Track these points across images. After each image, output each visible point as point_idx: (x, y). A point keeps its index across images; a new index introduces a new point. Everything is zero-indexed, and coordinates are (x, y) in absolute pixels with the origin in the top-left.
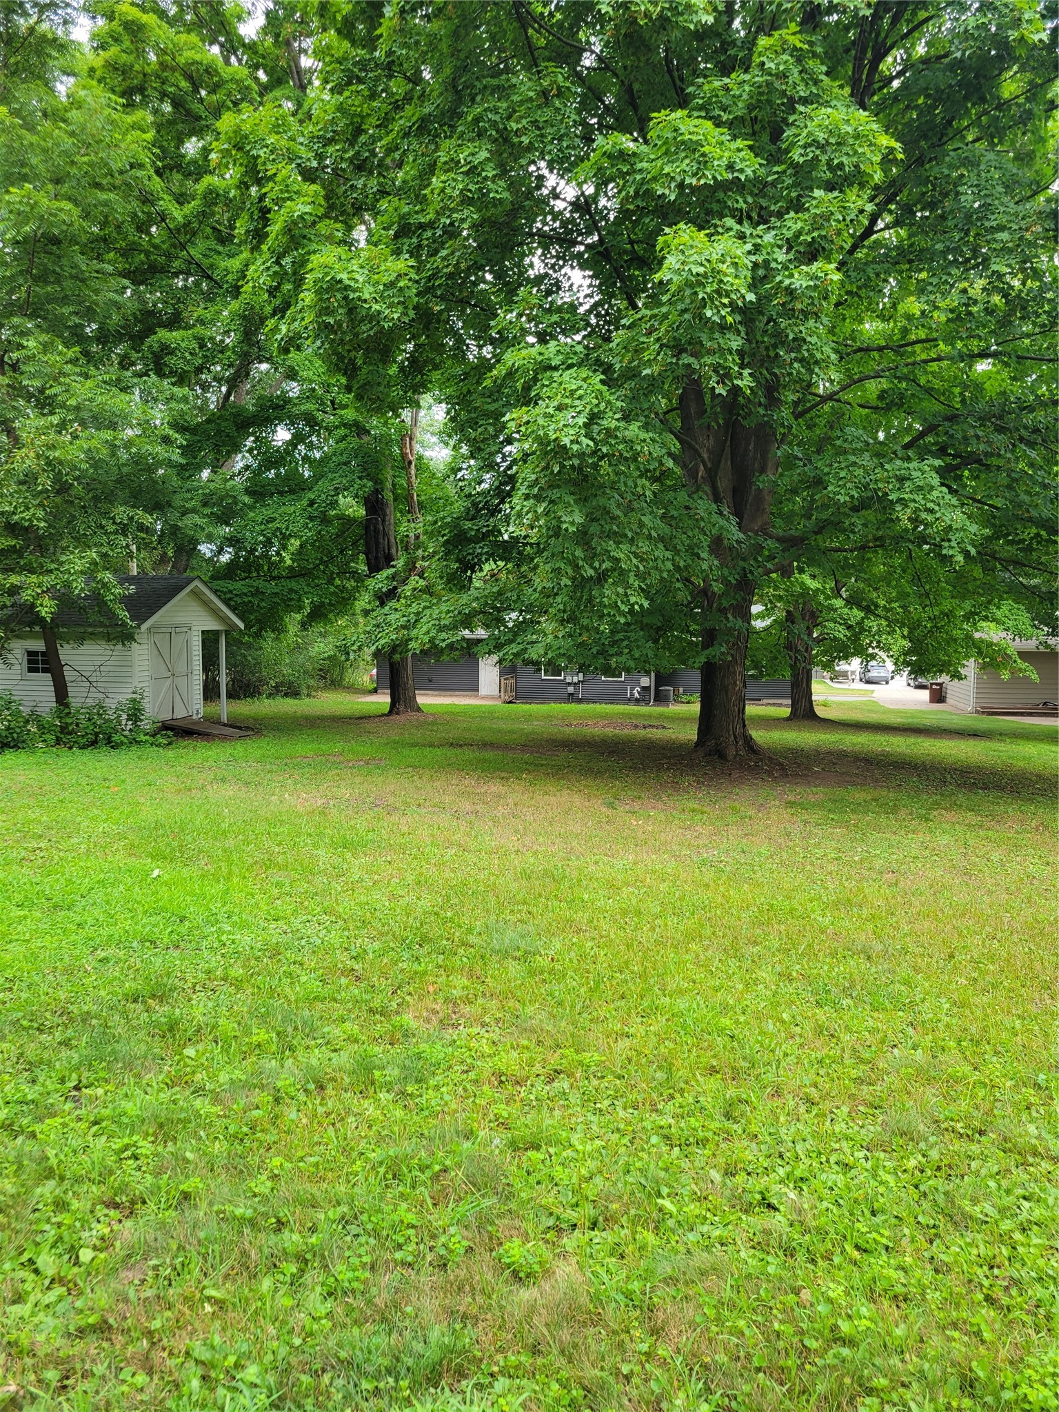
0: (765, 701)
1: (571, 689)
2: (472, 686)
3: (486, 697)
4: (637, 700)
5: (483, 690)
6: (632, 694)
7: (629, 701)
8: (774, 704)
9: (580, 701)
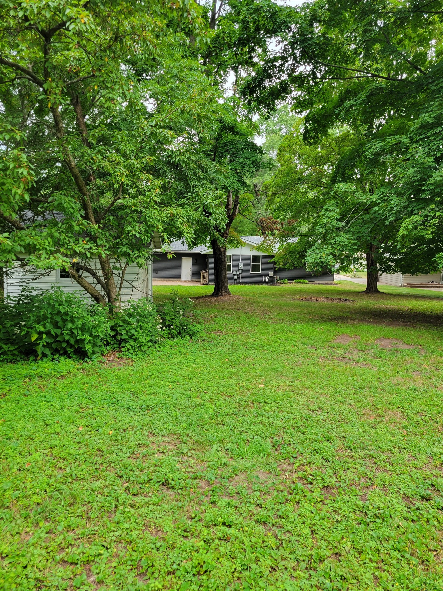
0: (316, 282)
1: (236, 277)
2: (178, 276)
3: (185, 281)
4: (267, 283)
5: (184, 278)
6: (265, 280)
7: (263, 283)
8: (319, 284)
9: (240, 283)
